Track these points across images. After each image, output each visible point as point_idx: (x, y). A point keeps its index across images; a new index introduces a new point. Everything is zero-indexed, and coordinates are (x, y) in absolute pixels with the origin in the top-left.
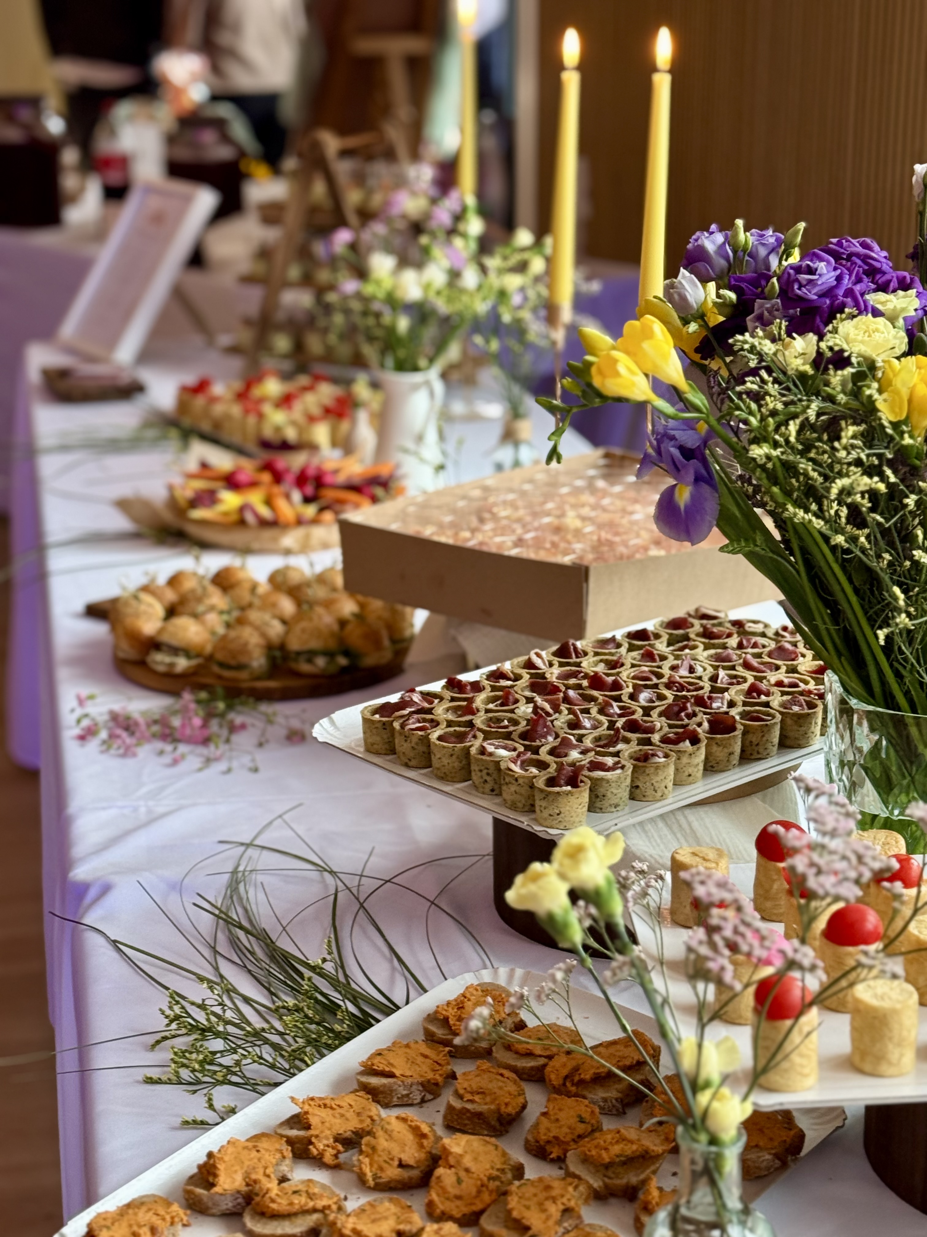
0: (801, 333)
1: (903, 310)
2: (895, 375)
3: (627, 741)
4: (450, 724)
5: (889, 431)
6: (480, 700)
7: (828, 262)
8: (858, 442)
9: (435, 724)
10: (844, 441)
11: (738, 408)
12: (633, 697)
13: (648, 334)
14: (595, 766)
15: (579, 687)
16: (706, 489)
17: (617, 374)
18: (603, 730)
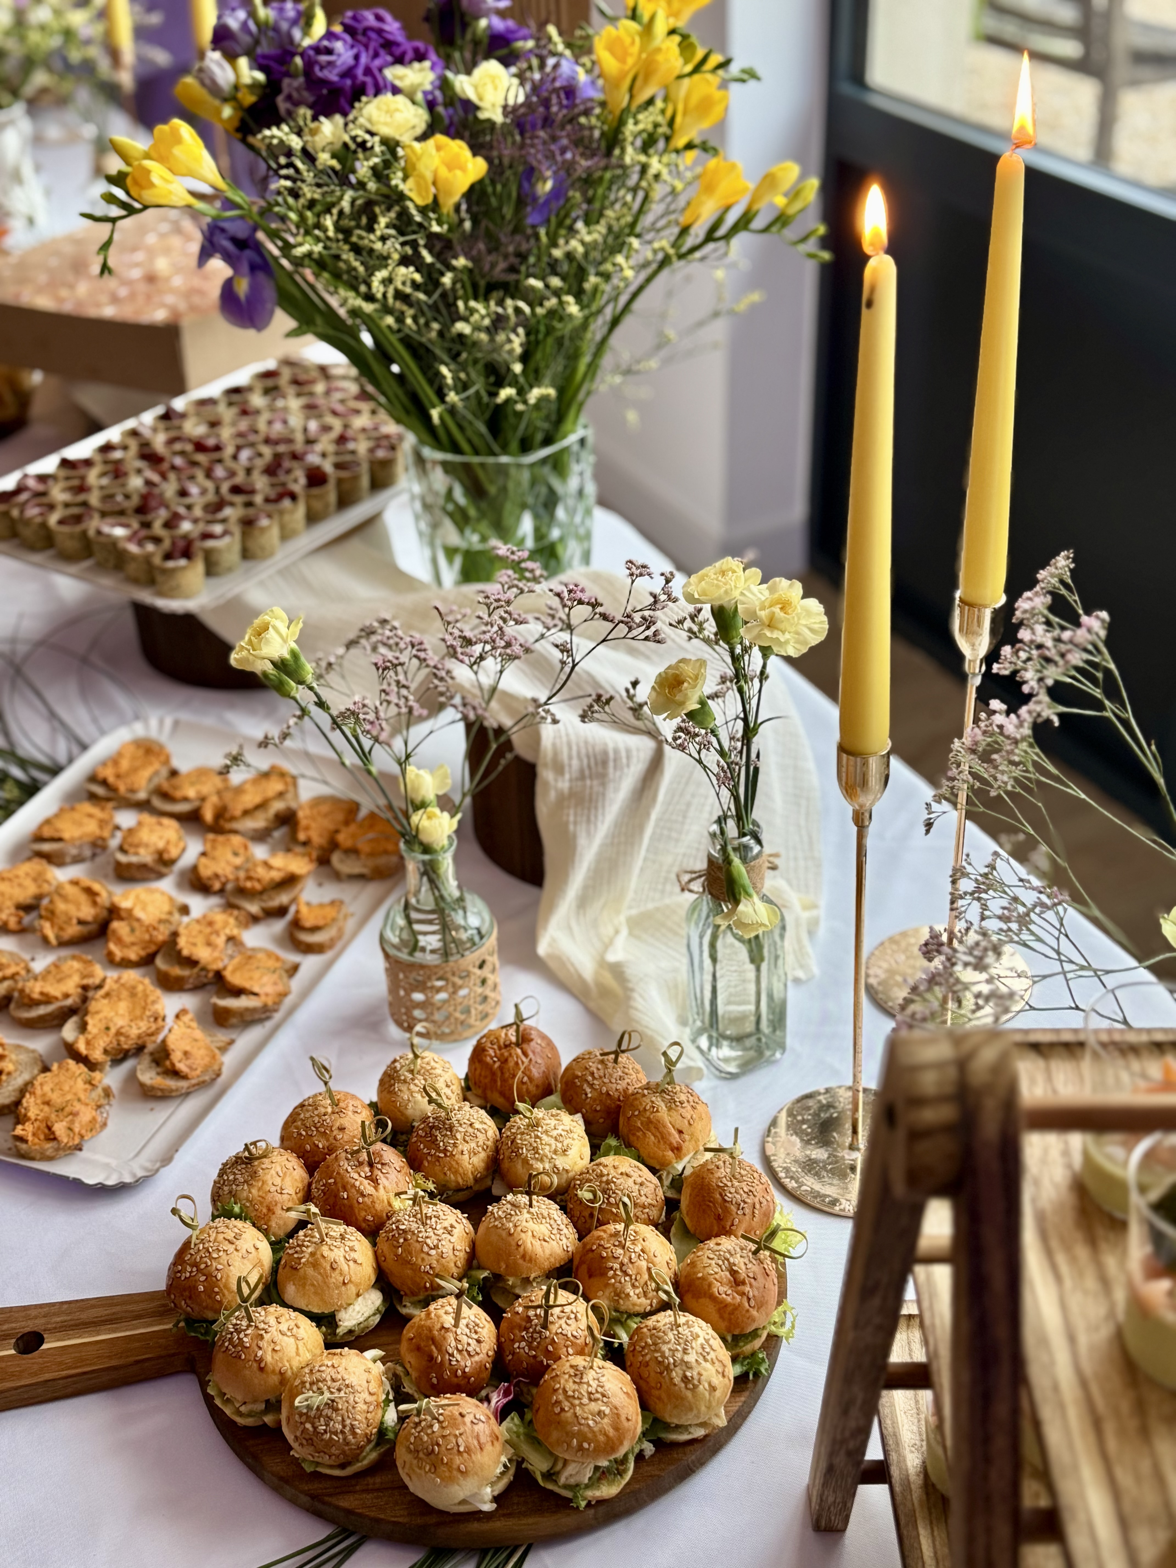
0: (328, 115)
1: (420, 85)
2: (419, 159)
3: (232, 504)
4: (67, 505)
5: (418, 218)
6: (93, 477)
7: (345, 41)
8: (392, 232)
9: (51, 507)
10: (378, 233)
11: (278, 204)
12: (235, 457)
13: (177, 139)
14: (207, 536)
15: (182, 453)
16: (261, 276)
17: (152, 185)
18: (211, 497)
